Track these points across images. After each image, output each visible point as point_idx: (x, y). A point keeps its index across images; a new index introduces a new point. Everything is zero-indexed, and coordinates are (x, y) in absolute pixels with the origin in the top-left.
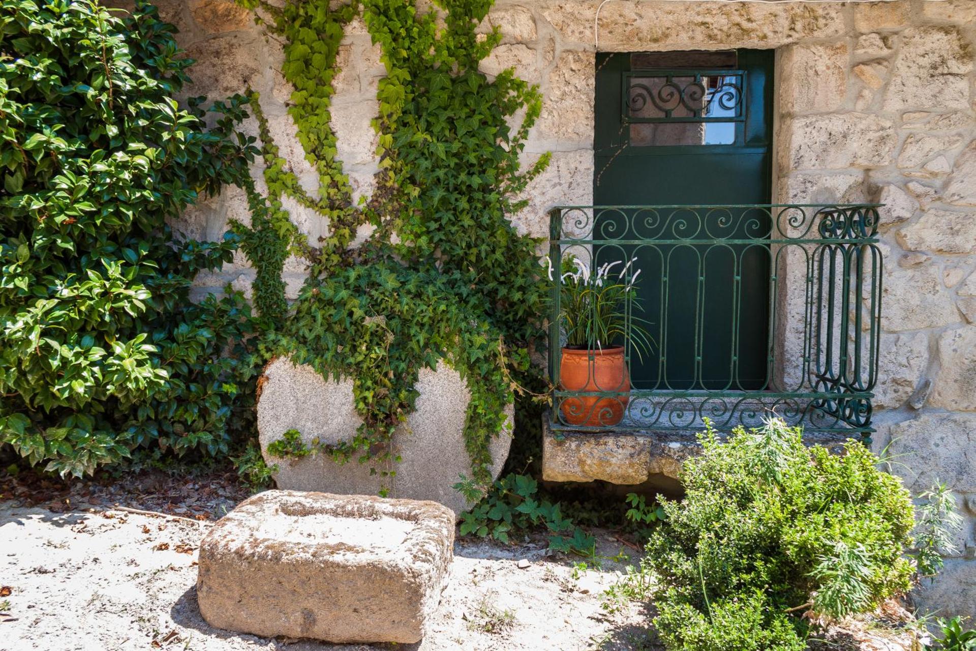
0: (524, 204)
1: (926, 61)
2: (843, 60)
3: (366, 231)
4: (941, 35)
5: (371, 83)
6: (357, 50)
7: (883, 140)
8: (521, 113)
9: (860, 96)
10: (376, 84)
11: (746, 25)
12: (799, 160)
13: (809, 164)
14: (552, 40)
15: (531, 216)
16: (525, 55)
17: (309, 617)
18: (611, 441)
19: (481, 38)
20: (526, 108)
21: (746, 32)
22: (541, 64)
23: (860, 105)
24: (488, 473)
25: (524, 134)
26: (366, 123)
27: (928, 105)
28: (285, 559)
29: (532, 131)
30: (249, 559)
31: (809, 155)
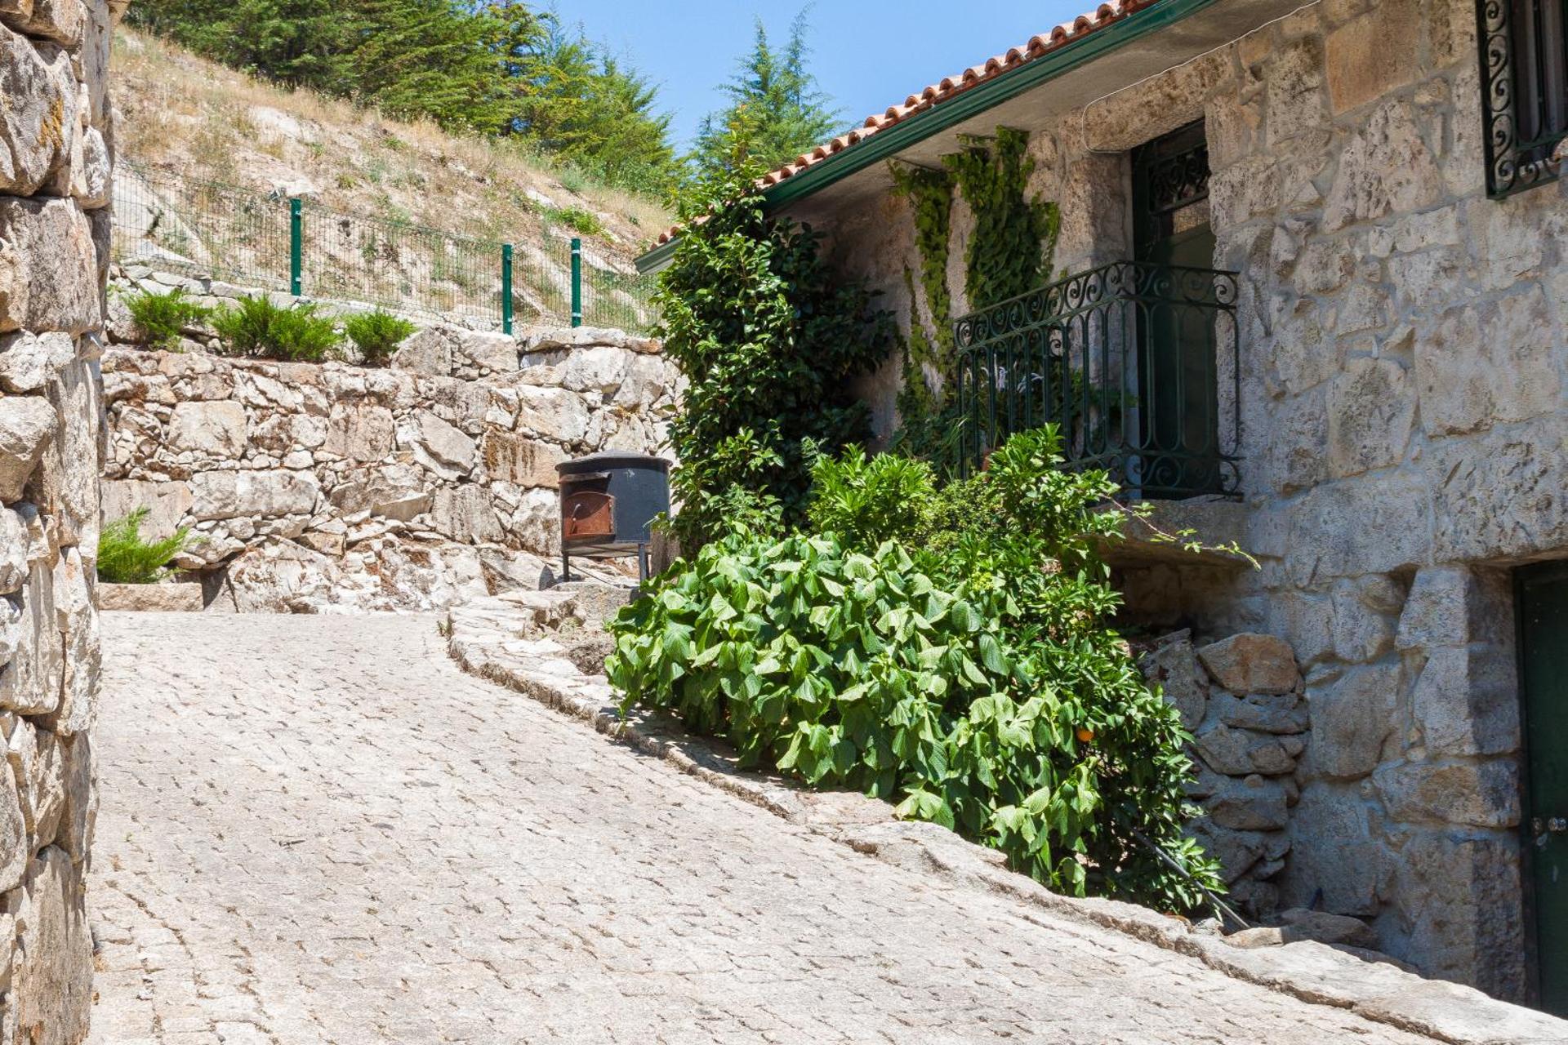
1: (1287, 84)
2: (1236, 104)
4: (1293, 52)
5: (968, 238)
6: (960, 208)
7: (1269, 180)
9: (1250, 138)
11: (1174, 94)
13: (1223, 225)
16: (1048, 177)
22: (1057, 183)
23: (1250, 147)
29: (1056, 249)
31: (1221, 214)
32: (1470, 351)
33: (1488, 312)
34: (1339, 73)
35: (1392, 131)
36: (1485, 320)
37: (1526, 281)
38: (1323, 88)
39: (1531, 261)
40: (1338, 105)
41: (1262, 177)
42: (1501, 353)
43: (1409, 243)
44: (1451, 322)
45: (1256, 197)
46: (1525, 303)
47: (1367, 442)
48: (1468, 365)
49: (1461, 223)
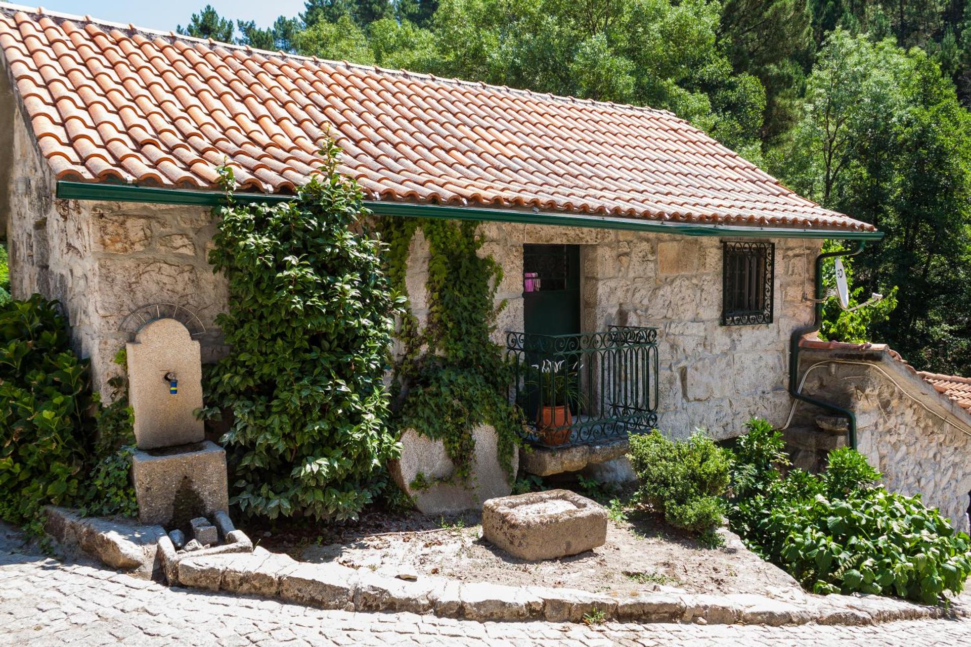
0: (495, 328)
1: (641, 255)
2: (614, 253)
3: (424, 348)
4: (645, 243)
5: (424, 262)
6: (418, 243)
7: (627, 290)
8: (493, 278)
9: (620, 271)
10: (427, 263)
11: (581, 235)
12: (600, 302)
13: (604, 303)
14: (506, 240)
15: (498, 334)
16: (496, 248)
17: (569, 545)
18: (574, 450)
19: (477, 238)
20: (495, 276)
21: (581, 239)
22: (501, 253)
23: (620, 274)
24: (513, 477)
25: (495, 290)
26: (423, 285)
27: (642, 274)
28: (560, 520)
29: (499, 288)
30: (546, 524)
31: (604, 298)
32: (706, 374)
33: (713, 361)
34: (663, 259)
35: (683, 289)
36: (712, 364)
37: (725, 354)
38: (655, 262)
39: (726, 348)
40: (662, 272)
41: (625, 288)
42: (716, 376)
43: (687, 332)
44: (701, 363)
45: (621, 296)
46: (725, 361)
47: (668, 402)
48: (705, 378)
49: (705, 330)
